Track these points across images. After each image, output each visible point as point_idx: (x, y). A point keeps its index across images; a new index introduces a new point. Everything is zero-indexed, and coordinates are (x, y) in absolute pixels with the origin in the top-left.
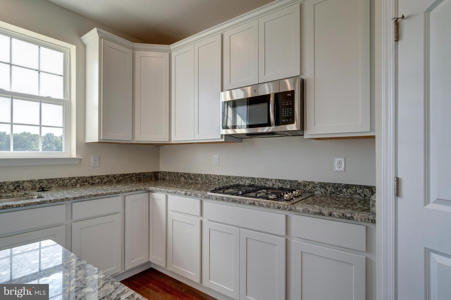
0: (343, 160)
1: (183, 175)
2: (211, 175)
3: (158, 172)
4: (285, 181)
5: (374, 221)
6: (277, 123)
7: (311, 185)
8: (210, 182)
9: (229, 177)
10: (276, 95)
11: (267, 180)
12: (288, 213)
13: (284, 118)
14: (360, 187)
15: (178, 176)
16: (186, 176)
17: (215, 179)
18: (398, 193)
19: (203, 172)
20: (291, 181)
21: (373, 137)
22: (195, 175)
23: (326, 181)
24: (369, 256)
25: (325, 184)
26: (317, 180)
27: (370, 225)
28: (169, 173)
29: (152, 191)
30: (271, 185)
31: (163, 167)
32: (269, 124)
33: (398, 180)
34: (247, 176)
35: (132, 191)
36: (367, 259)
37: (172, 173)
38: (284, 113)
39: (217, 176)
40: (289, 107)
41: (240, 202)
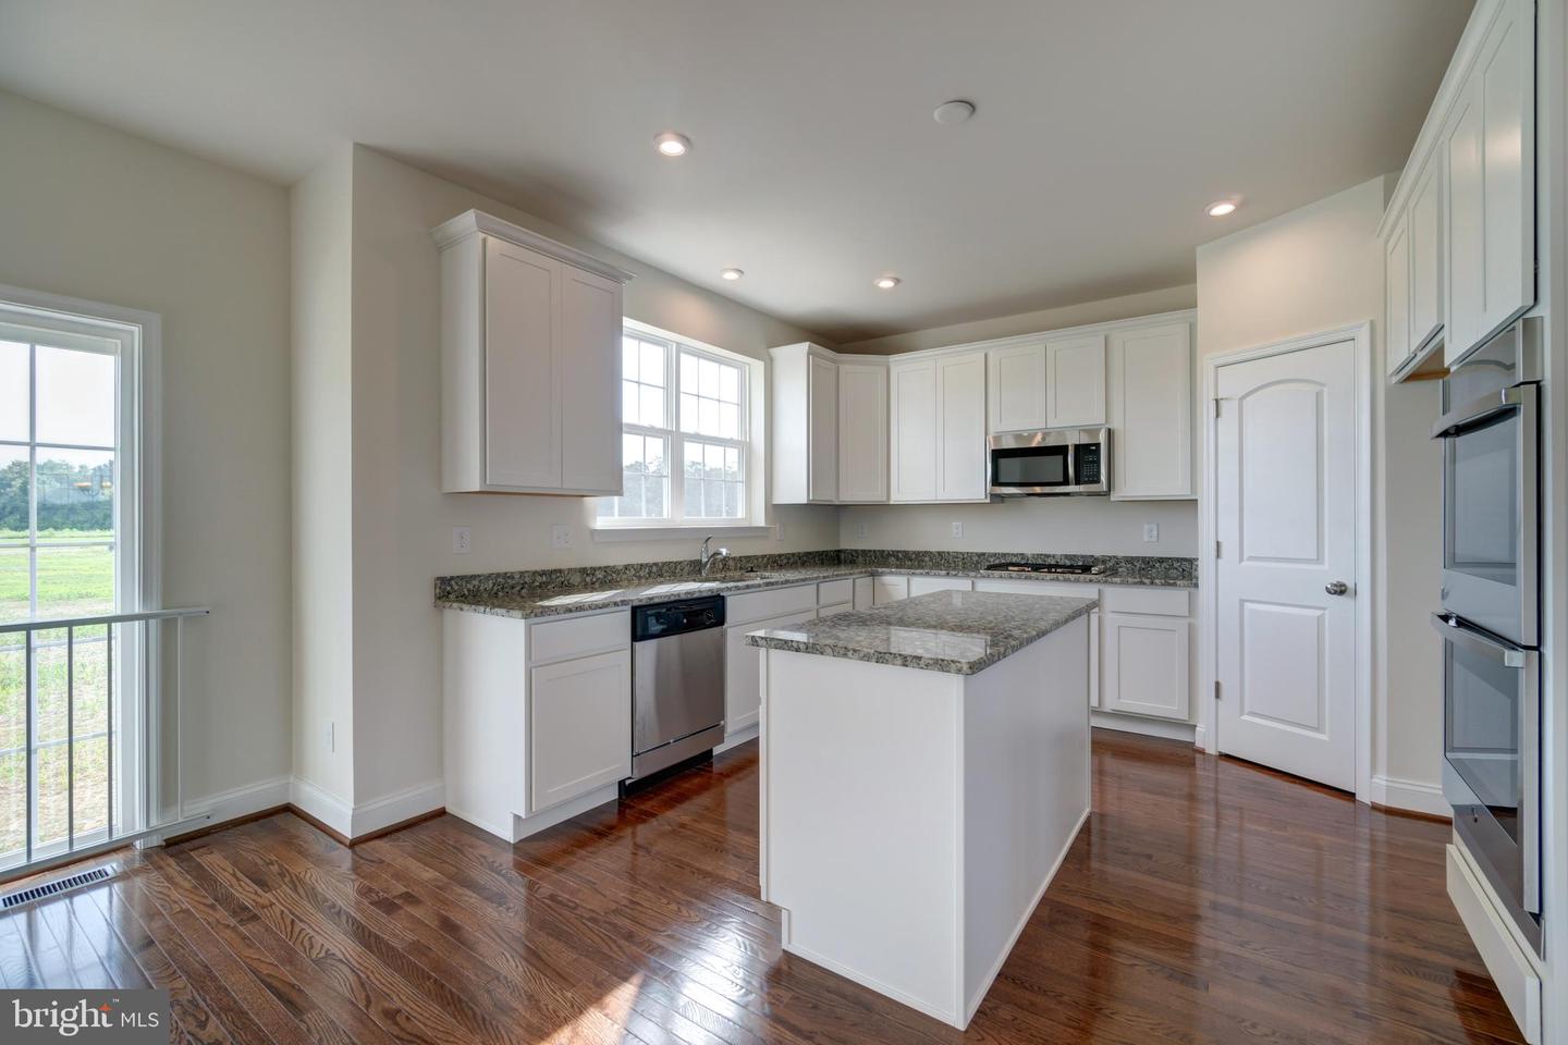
0: (1155, 527)
1: (895, 554)
2: (948, 553)
3: (839, 551)
5: (1196, 586)
6: (1078, 482)
7: (1113, 562)
9: (984, 554)
10: (1077, 447)
11: (1048, 556)
12: (1101, 587)
13: (1087, 476)
14: (1178, 560)
15: (882, 557)
16: (900, 555)
18: (1218, 556)
19: (934, 549)
20: (1083, 557)
21: (1195, 501)
22: (917, 554)
24: (1192, 621)
25: (1132, 559)
26: (1121, 554)
27: (1193, 590)
28: (863, 551)
29: (882, 574)
31: (848, 543)
32: (1066, 482)
33: (1218, 543)
35: (828, 577)
36: (1190, 625)
37: (870, 551)
38: (1085, 471)
40: (1093, 462)
41: (1037, 579)
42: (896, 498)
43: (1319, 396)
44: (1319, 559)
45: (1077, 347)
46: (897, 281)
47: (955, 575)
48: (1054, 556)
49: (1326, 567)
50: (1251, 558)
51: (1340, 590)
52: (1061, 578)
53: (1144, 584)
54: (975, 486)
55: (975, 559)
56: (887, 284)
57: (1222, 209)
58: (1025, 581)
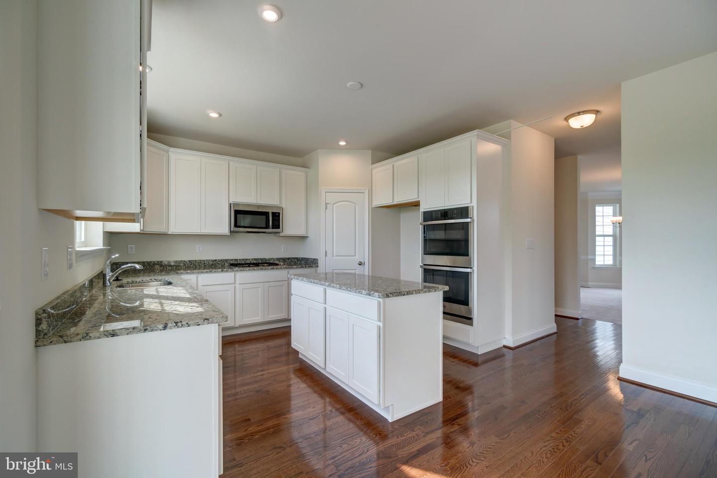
2: (195, 261)
4: (258, 259)
5: (318, 266)
6: (272, 228)
8: (195, 266)
9: (216, 260)
10: (272, 213)
11: (247, 260)
14: (294, 258)
17: (201, 263)
18: (326, 256)
20: (261, 259)
21: (307, 237)
23: (280, 257)
25: (279, 258)
30: (249, 262)
32: (267, 228)
34: (232, 258)
39: (203, 260)
40: (277, 220)
41: (265, 269)
42: (173, 230)
43: (355, 206)
44: (355, 255)
45: (270, 170)
46: (220, 115)
47: (226, 271)
48: (249, 259)
49: (357, 257)
50: (336, 256)
51: (360, 264)
52: (275, 268)
53: (303, 267)
54: (223, 226)
55: (211, 263)
56: (214, 115)
57: (342, 143)
58: (260, 271)
